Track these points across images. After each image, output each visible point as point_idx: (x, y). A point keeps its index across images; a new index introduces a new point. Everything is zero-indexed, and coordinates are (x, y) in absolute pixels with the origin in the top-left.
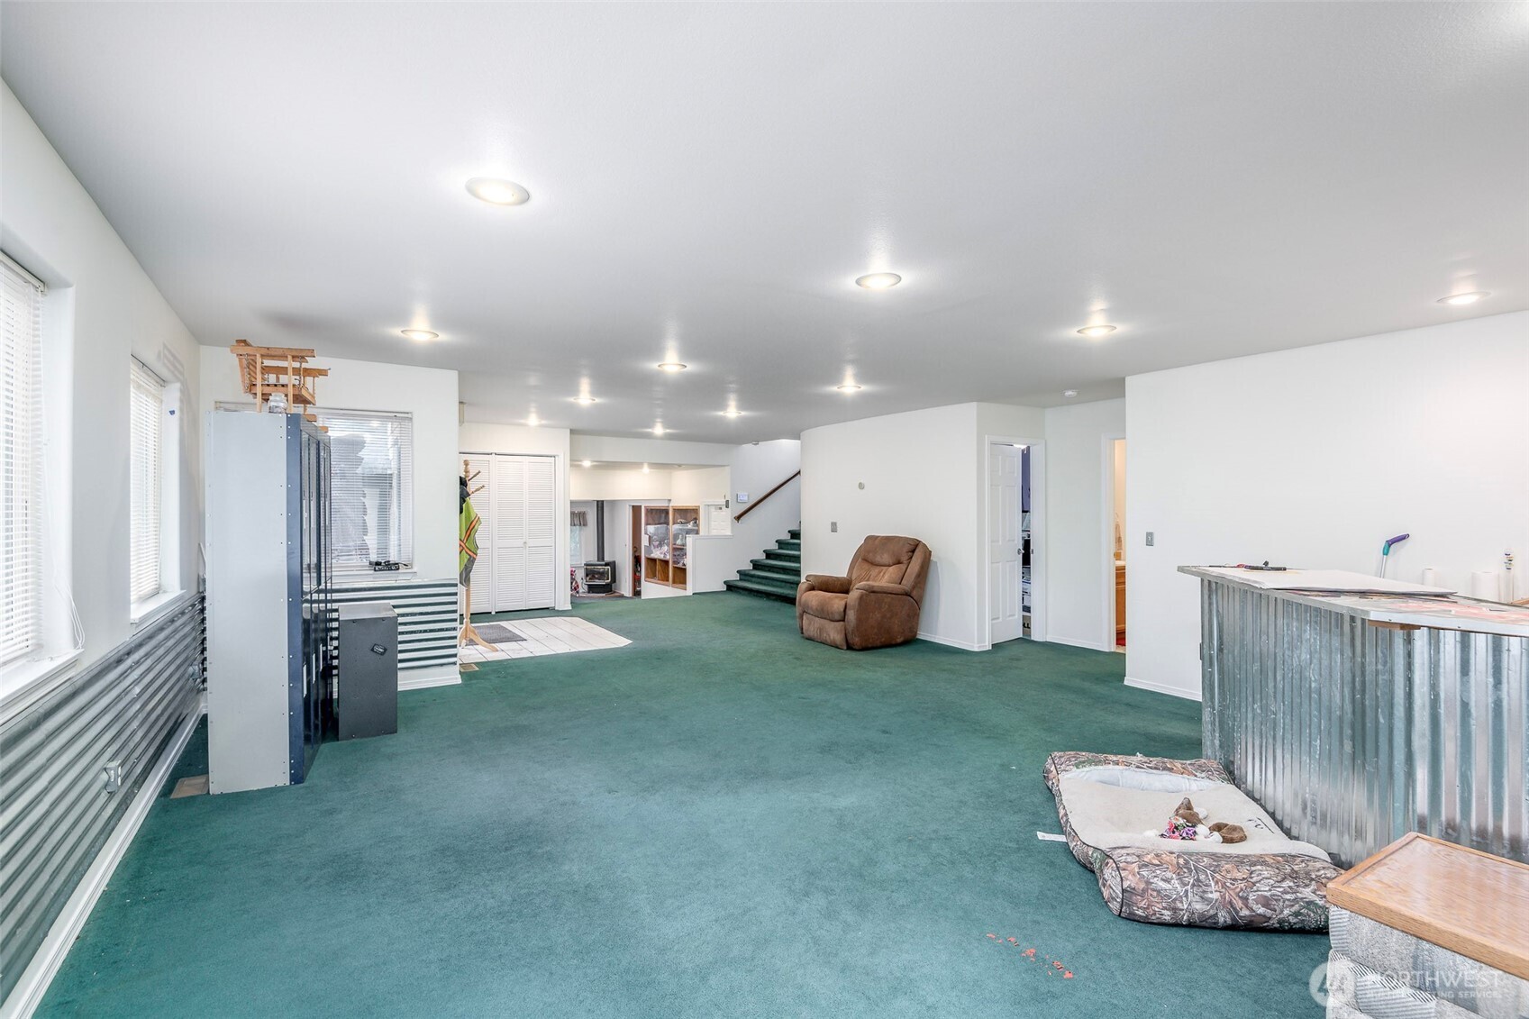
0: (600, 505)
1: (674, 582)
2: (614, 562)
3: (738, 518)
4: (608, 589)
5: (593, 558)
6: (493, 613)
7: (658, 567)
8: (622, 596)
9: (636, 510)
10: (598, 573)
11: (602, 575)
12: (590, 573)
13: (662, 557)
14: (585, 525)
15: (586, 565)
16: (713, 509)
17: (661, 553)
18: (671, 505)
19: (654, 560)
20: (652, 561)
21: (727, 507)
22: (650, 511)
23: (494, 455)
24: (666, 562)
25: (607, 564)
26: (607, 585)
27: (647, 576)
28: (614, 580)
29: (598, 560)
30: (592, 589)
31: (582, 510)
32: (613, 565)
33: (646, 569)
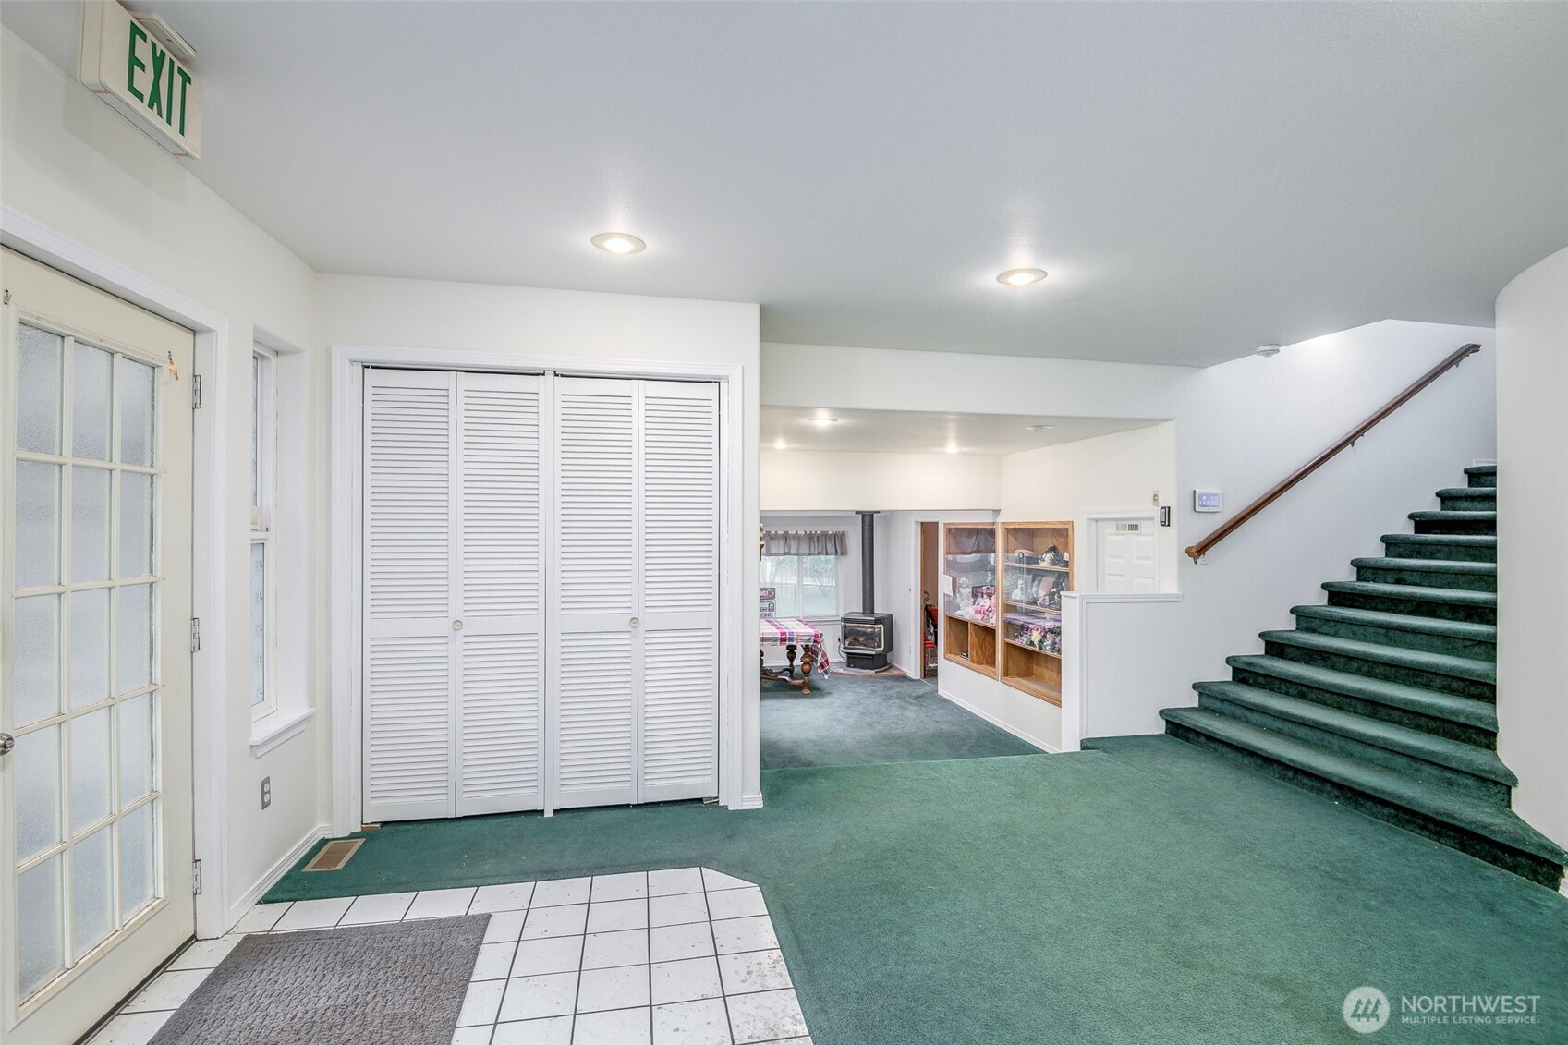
0: (868, 519)
1: (1007, 673)
2: (891, 616)
3: (1200, 551)
4: (880, 662)
5: (856, 608)
6: (549, 814)
7: (972, 637)
8: (903, 678)
9: (928, 530)
10: (865, 634)
11: (871, 638)
12: (851, 633)
13: (978, 618)
14: (844, 553)
15: (845, 620)
16: (1111, 529)
17: (977, 612)
18: (1000, 519)
19: (964, 624)
20: (959, 625)
21: (1166, 522)
22: (956, 533)
23: (550, 376)
24: (990, 632)
25: (877, 621)
26: (878, 655)
27: (949, 650)
28: (890, 645)
29: (864, 613)
30: (853, 660)
31: (839, 528)
32: (888, 621)
33: (948, 637)
